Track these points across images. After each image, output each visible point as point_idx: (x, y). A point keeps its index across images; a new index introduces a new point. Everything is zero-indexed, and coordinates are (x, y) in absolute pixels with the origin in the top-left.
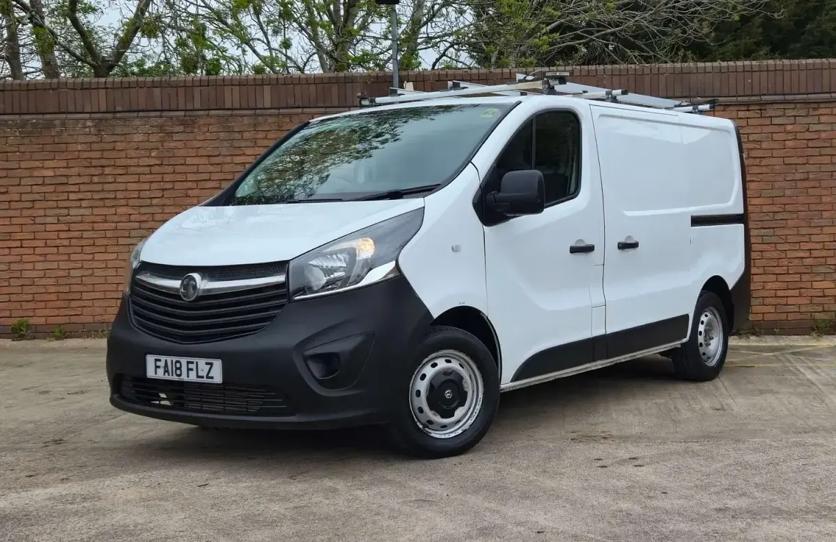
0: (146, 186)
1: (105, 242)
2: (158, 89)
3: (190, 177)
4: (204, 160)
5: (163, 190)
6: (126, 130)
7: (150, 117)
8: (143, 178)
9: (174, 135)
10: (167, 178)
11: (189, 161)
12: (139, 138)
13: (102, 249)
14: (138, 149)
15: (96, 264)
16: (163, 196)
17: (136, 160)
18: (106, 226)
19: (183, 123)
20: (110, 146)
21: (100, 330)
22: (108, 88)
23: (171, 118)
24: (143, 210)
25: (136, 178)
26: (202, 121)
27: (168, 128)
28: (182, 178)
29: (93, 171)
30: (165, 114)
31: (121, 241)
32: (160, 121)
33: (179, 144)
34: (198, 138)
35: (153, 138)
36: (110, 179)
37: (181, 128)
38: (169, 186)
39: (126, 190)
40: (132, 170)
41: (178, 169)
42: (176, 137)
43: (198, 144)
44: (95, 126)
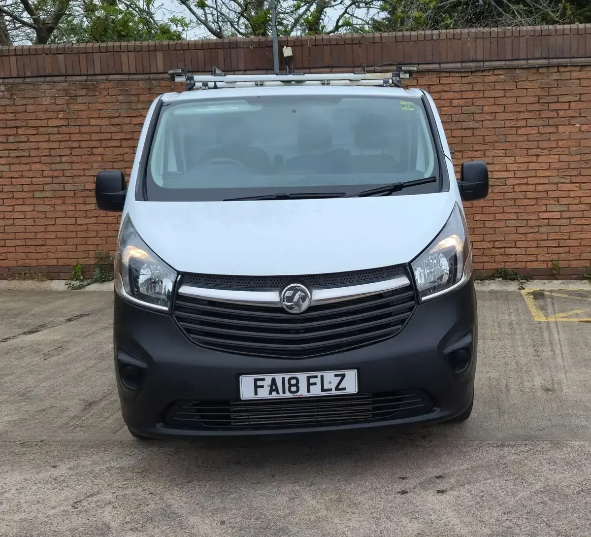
0: (56, 145)
1: (23, 195)
2: (62, 56)
3: (94, 137)
4: (105, 122)
5: (72, 148)
6: (36, 94)
7: (55, 82)
8: (53, 138)
9: (78, 98)
10: (74, 137)
11: (93, 122)
12: (46, 101)
13: (21, 202)
14: (46, 111)
15: (16, 215)
16: (71, 154)
17: (45, 121)
18: (22, 181)
19: (85, 87)
20: (22, 109)
21: (23, 273)
22: (18, 55)
23: (74, 82)
24: (54, 167)
25: (46, 138)
26: (102, 86)
27: (72, 92)
28: (87, 137)
29: (9, 131)
30: (69, 78)
31: (37, 194)
32: (64, 84)
33: (82, 107)
34: (99, 101)
35: (60, 101)
36: (24, 139)
37: (84, 92)
38: (75, 145)
39: (38, 148)
40: (42, 130)
41: (83, 129)
42: (80, 100)
43: (100, 106)
44: (8, 91)
